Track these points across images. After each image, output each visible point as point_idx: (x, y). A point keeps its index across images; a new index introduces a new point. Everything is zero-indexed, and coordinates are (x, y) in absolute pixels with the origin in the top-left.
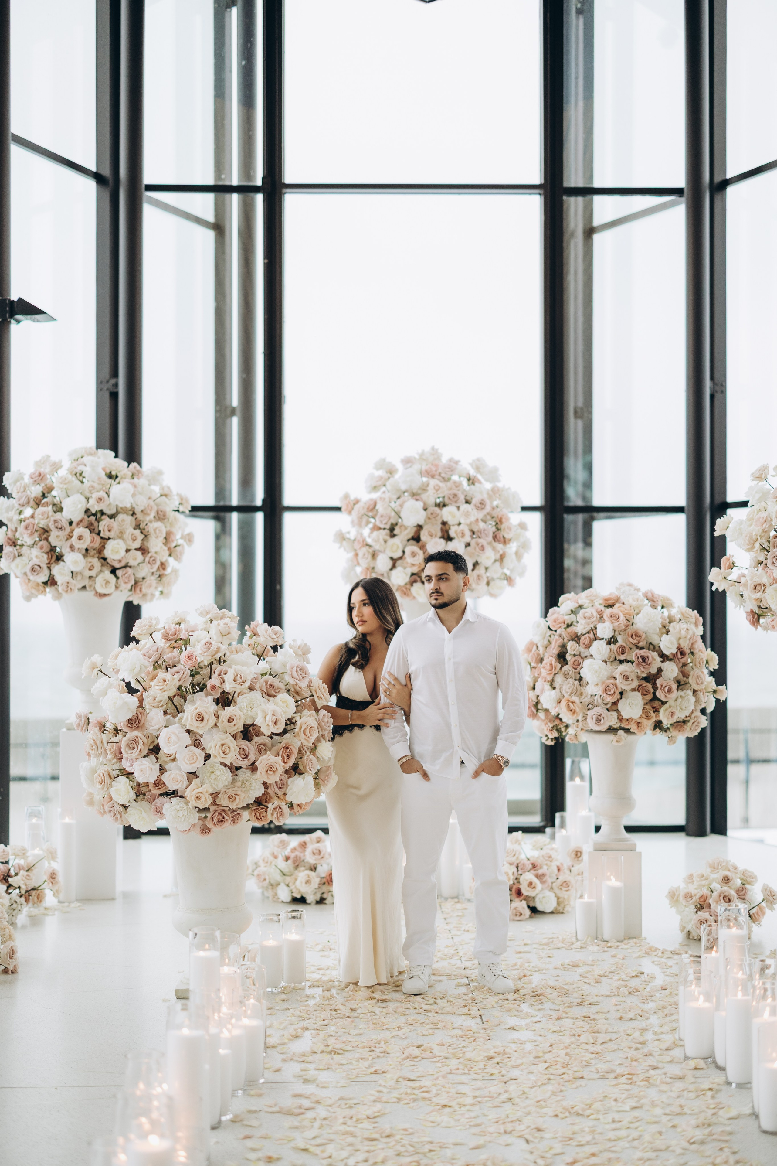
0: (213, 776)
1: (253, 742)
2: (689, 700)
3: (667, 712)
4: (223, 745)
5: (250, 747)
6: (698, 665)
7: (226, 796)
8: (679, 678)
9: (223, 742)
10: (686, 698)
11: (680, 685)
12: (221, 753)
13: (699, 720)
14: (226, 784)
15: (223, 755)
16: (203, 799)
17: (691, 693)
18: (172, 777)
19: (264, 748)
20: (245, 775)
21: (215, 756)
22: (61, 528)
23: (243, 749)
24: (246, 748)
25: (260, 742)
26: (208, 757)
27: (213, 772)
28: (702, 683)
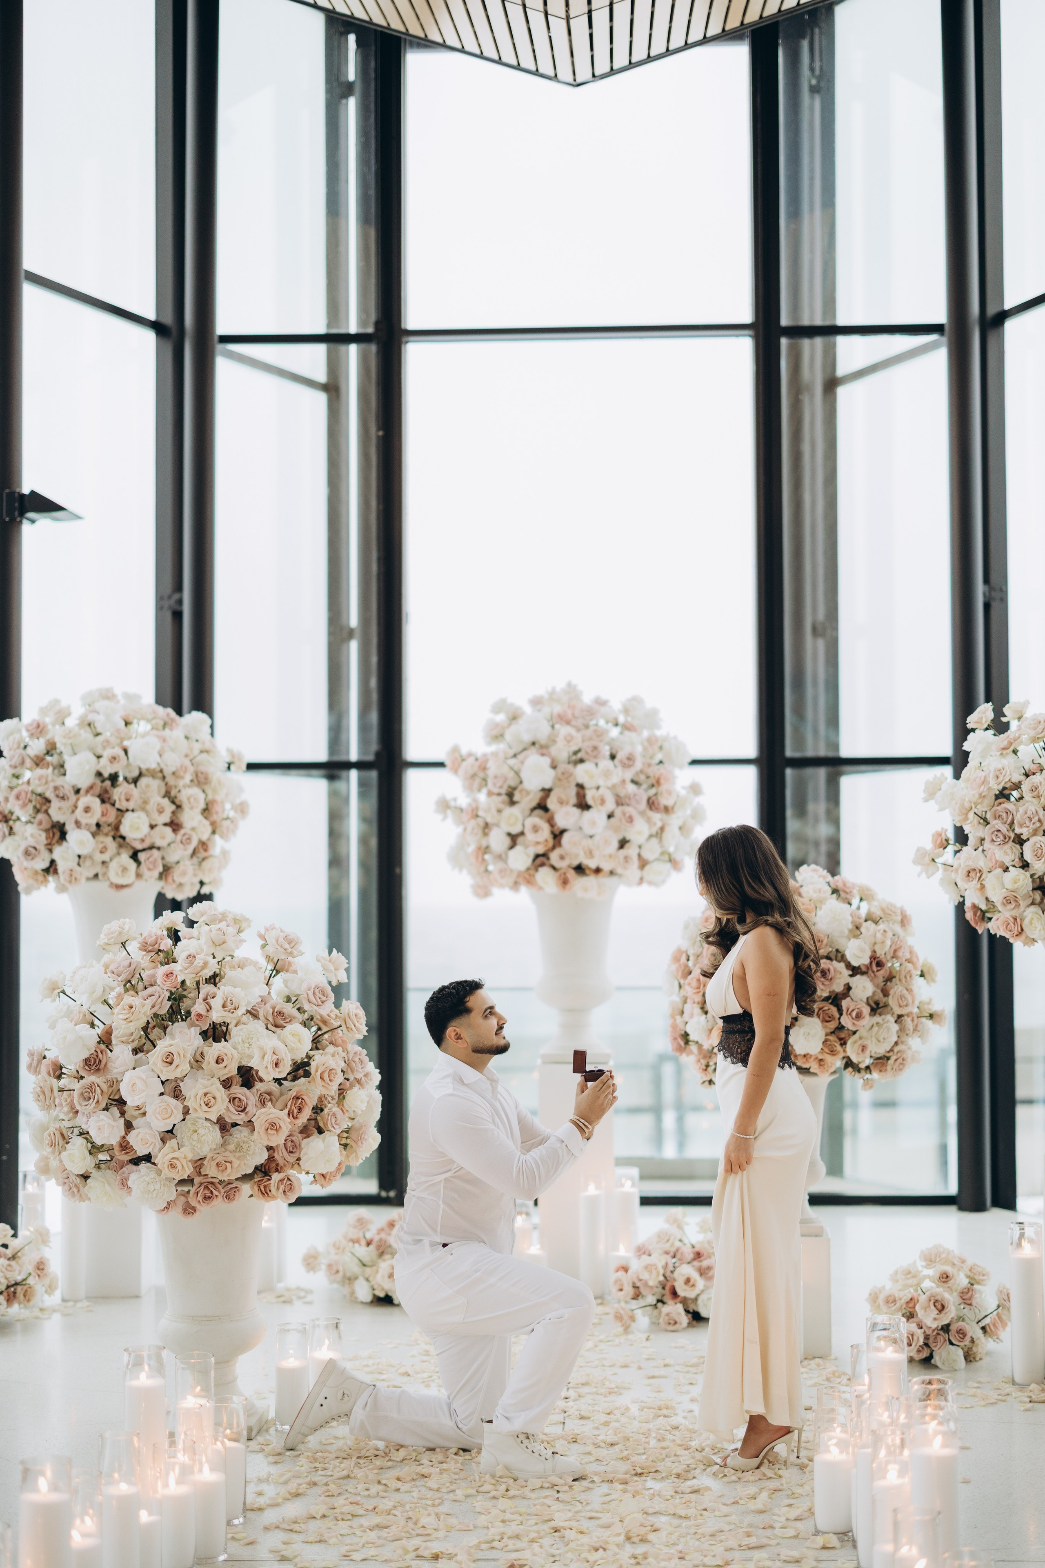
0: (195, 1136)
1: (254, 1090)
2: (889, 1029)
3: (857, 1045)
4: (206, 1094)
5: (249, 1096)
6: (904, 980)
7: (214, 1164)
8: (876, 998)
9: (206, 1090)
10: (885, 1025)
11: (876, 1008)
12: (203, 1105)
13: (904, 1056)
14: (214, 1147)
15: (206, 1108)
16: (179, 1167)
17: (892, 1020)
18: (140, 1136)
19: (268, 1097)
20: (240, 1135)
21: (196, 1110)
22: (63, 798)
23: (240, 1099)
24: (242, 1098)
25: (262, 1090)
26: (186, 1111)
27: (196, 1131)
28: (907, 1006)
